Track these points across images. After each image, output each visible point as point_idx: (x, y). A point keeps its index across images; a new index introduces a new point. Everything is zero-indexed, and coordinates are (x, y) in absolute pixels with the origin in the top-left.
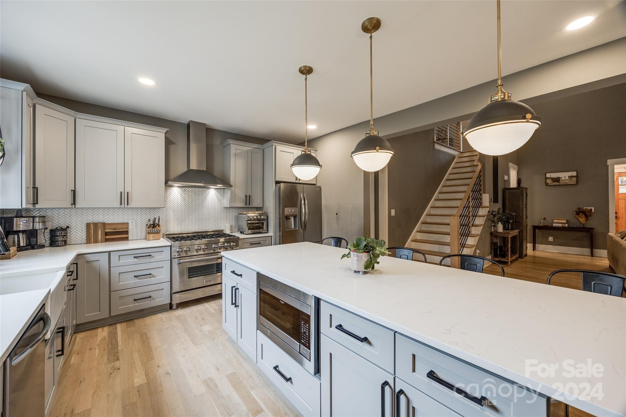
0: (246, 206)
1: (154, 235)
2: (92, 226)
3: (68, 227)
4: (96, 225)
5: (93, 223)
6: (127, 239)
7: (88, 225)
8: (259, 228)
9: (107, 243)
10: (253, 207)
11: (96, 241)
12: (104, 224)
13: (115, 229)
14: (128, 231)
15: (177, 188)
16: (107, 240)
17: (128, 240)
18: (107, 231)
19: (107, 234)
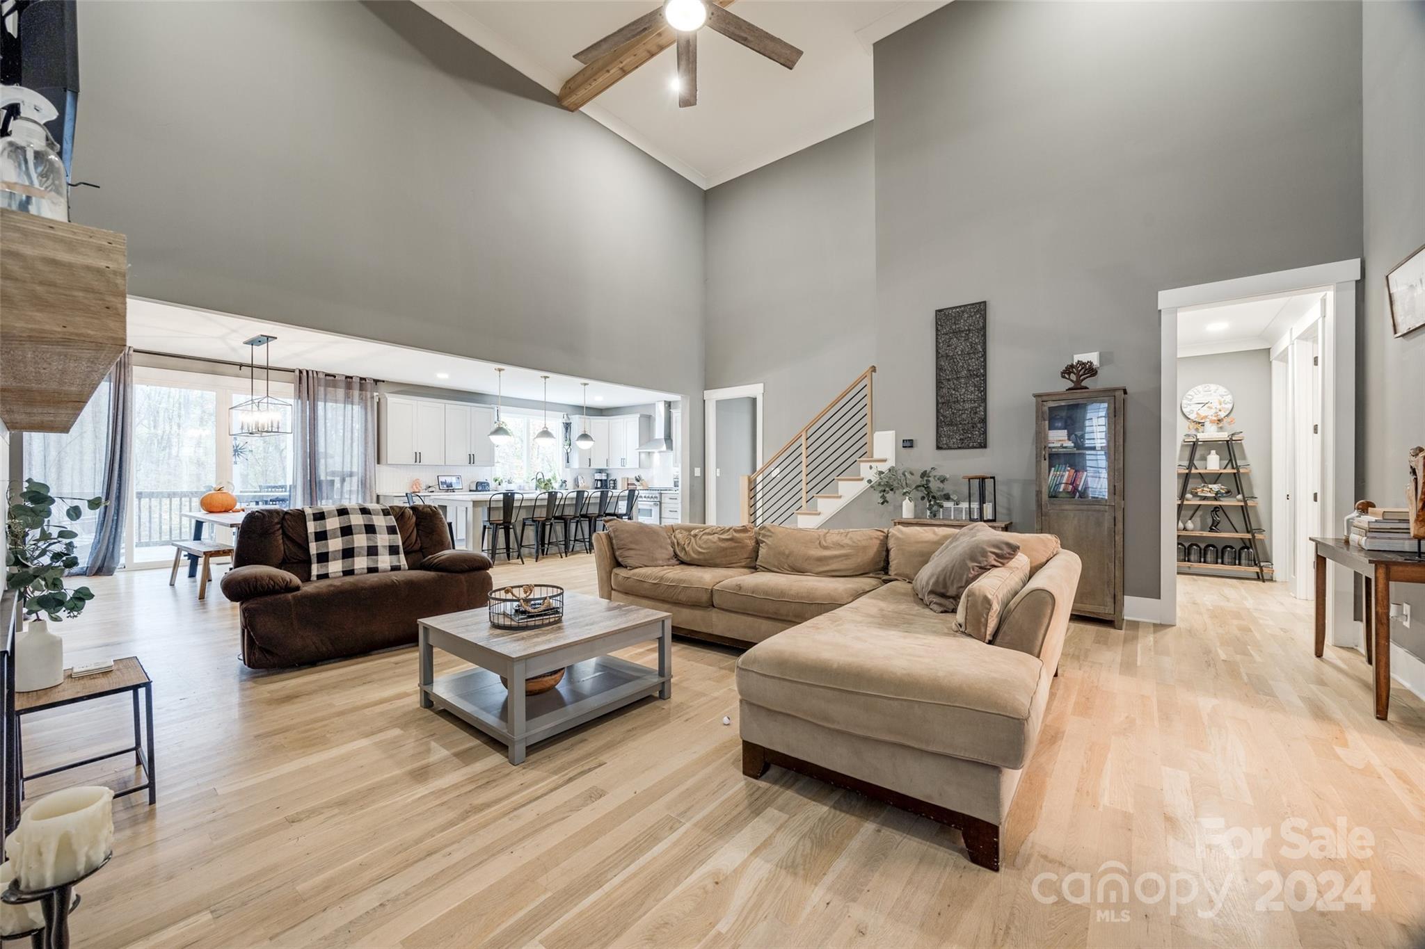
18: (628, 482)
19: (628, 484)
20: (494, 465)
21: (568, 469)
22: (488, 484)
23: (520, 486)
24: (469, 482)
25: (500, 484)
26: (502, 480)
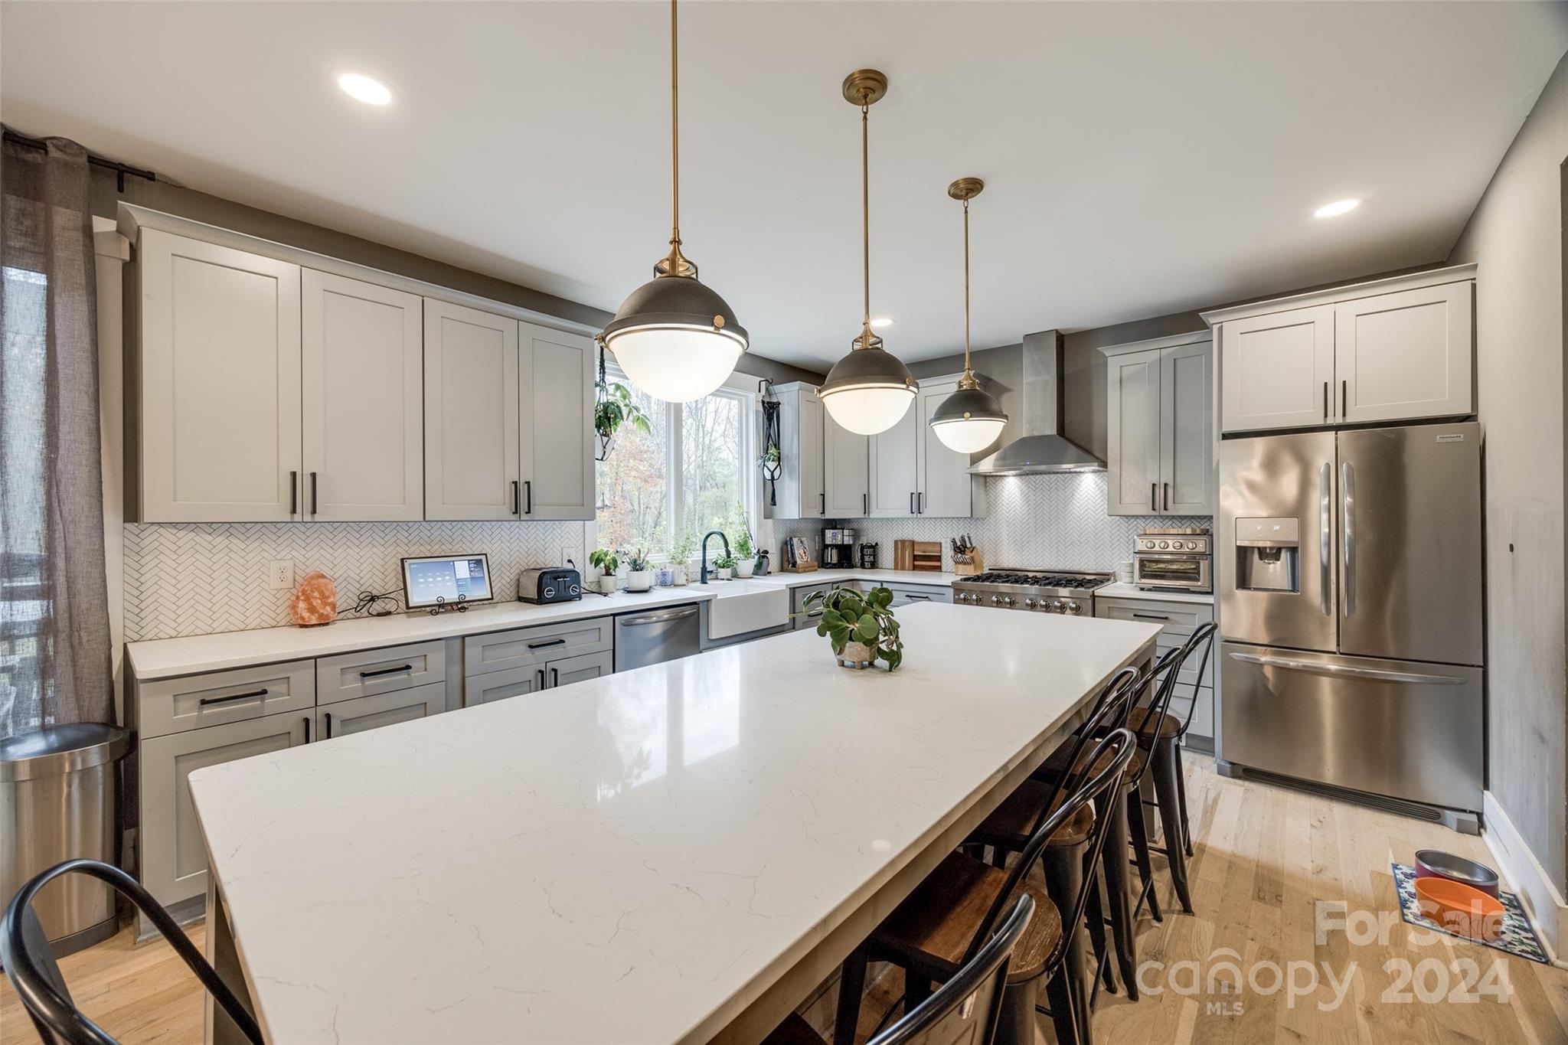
0: (1154, 513)
1: (966, 566)
2: (899, 543)
3: (877, 544)
4: (903, 542)
5: (901, 541)
6: (939, 569)
7: (896, 542)
8: (1192, 575)
9: (916, 572)
10: (1180, 517)
11: (903, 568)
12: (913, 543)
13: (925, 552)
14: (940, 556)
15: (1014, 478)
16: (915, 568)
17: (941, 571)
18: (916, 553)
19: (915, 558)
20: (593, 518)
21: (770, 521)
22: (574, 575)
23: (664, 574)
24: (515, 571)
25: (608, 574)
26: (615, 561)
